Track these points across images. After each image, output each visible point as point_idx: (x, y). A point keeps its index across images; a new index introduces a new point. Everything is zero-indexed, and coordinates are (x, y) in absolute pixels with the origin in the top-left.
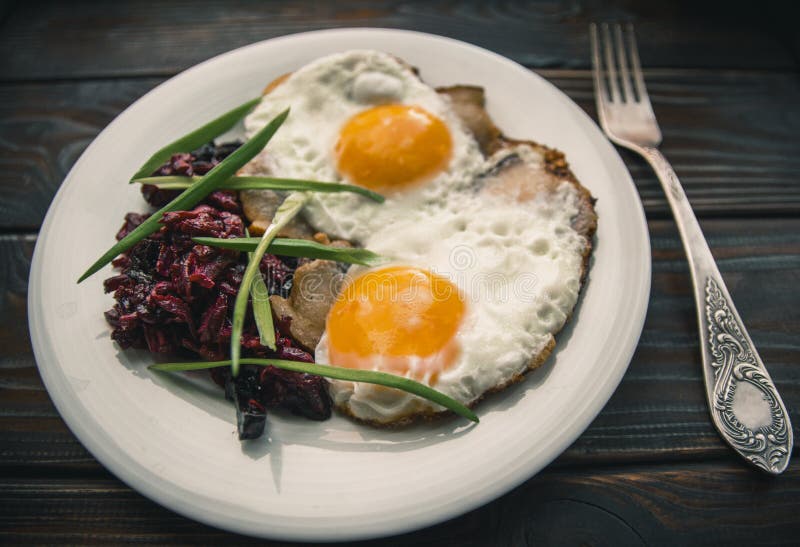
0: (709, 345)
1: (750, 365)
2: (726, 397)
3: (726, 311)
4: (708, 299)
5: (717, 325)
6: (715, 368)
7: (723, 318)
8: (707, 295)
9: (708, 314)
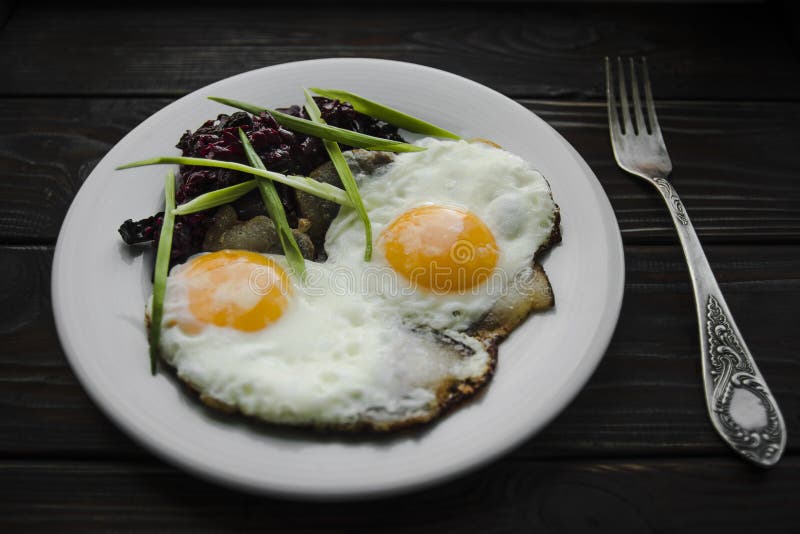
0: (709, 356)
1: (747, 374)
2: (724, 401)
3: (726, 326)
4: (709, 315)
5: (716, 338)
6: (714, 376)
7: (722, 332)
8: (708, 311)
9: (709, 328)
